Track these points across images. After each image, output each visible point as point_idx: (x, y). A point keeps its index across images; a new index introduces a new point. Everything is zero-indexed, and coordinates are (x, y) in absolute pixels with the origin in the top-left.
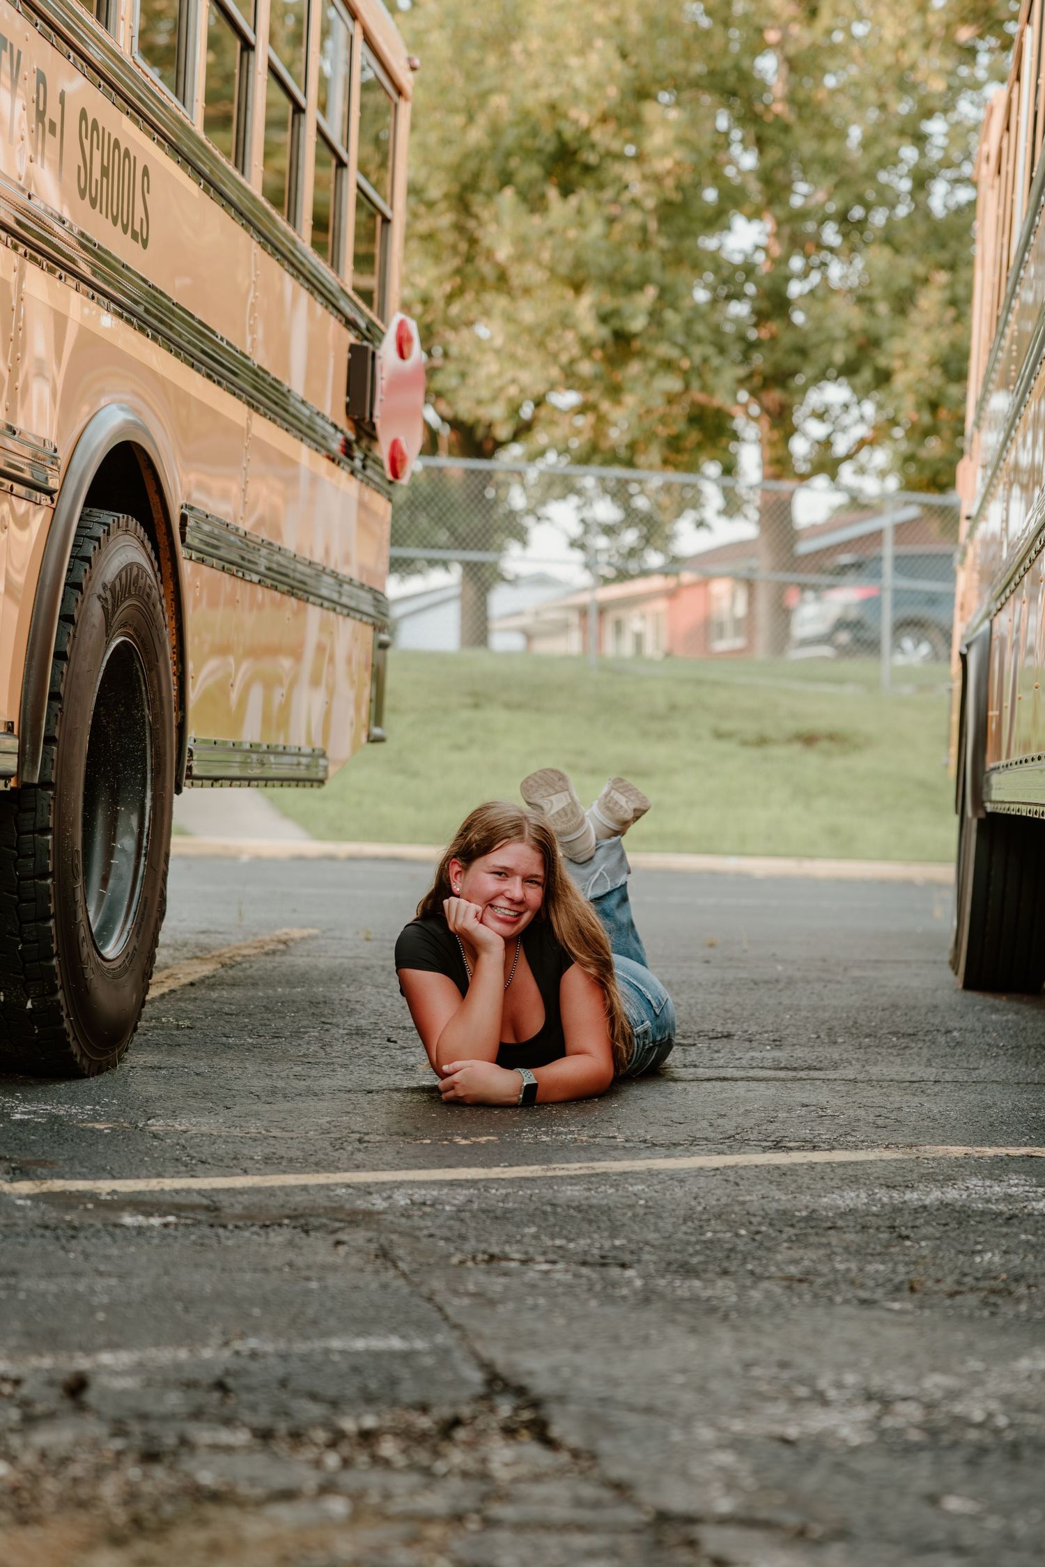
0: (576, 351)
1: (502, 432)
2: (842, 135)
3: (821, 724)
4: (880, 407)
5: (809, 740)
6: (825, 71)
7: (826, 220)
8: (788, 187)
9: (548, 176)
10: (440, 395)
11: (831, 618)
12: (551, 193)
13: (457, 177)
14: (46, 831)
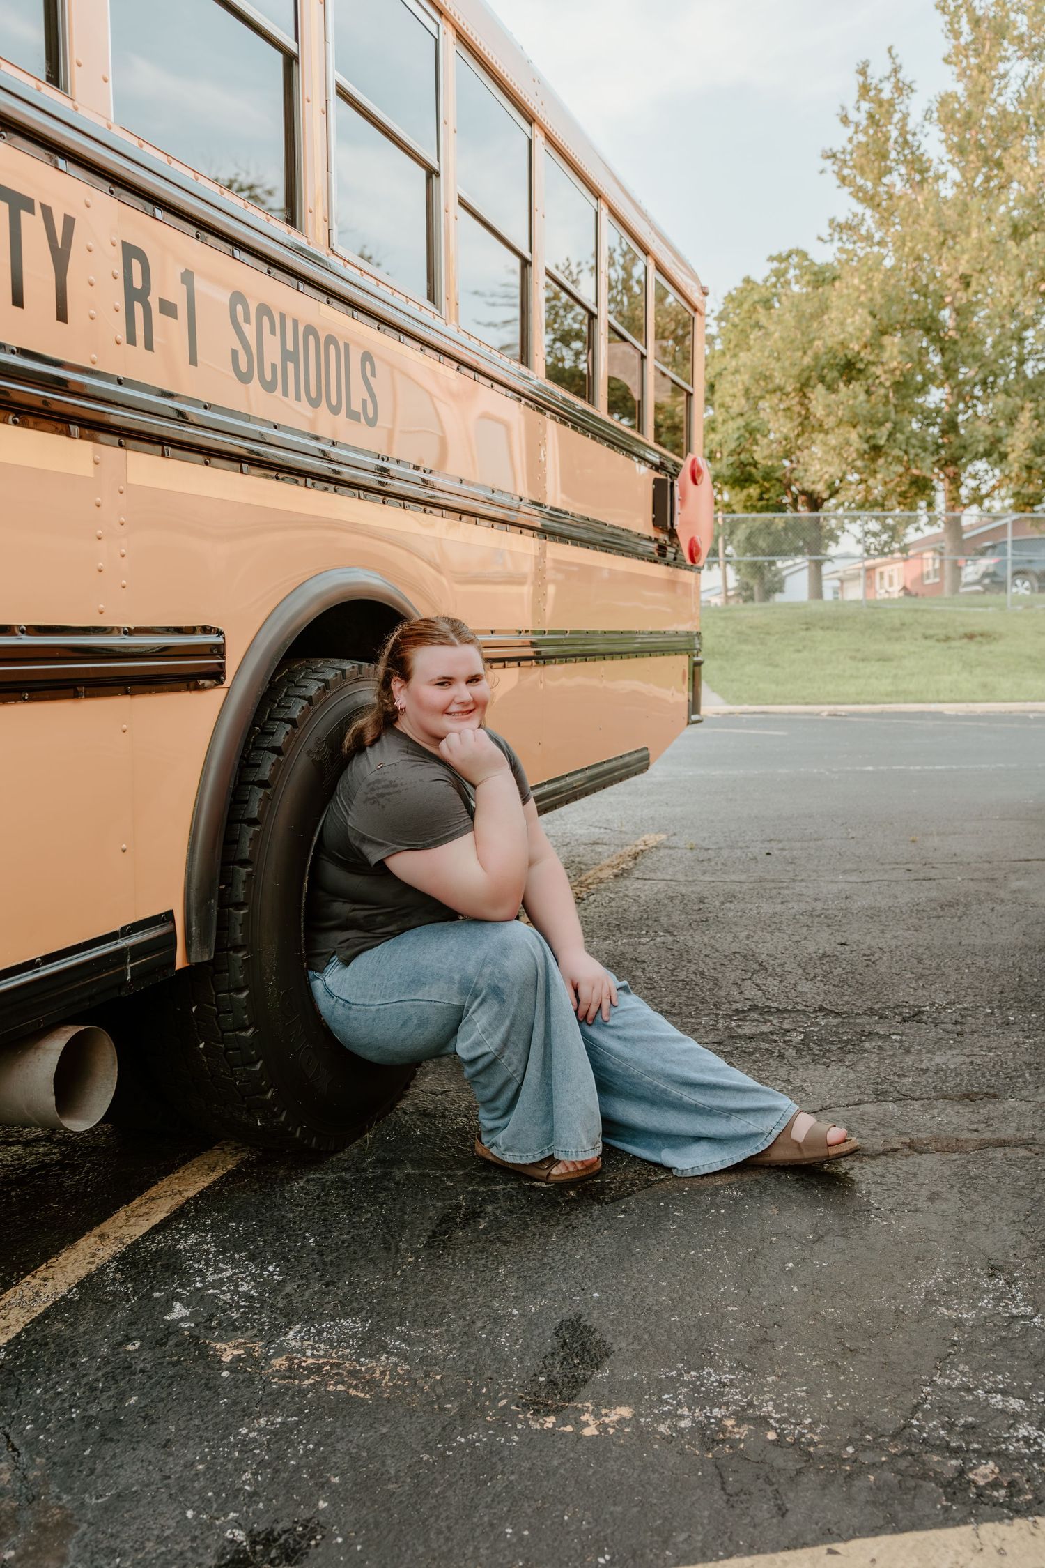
0: (854, 455)
1: (825, 495)
2: (983, 342)
3: (977, 629)
4: (1002, 471)
5: (971, 637)
6: (974, 313)
7: (975, 384)
8: (957, 371)
9: (841, 376)
10: (796, 480)
11: (980, 573)
12: (841, 385)
13: (799, 381)
14: (240, 990)
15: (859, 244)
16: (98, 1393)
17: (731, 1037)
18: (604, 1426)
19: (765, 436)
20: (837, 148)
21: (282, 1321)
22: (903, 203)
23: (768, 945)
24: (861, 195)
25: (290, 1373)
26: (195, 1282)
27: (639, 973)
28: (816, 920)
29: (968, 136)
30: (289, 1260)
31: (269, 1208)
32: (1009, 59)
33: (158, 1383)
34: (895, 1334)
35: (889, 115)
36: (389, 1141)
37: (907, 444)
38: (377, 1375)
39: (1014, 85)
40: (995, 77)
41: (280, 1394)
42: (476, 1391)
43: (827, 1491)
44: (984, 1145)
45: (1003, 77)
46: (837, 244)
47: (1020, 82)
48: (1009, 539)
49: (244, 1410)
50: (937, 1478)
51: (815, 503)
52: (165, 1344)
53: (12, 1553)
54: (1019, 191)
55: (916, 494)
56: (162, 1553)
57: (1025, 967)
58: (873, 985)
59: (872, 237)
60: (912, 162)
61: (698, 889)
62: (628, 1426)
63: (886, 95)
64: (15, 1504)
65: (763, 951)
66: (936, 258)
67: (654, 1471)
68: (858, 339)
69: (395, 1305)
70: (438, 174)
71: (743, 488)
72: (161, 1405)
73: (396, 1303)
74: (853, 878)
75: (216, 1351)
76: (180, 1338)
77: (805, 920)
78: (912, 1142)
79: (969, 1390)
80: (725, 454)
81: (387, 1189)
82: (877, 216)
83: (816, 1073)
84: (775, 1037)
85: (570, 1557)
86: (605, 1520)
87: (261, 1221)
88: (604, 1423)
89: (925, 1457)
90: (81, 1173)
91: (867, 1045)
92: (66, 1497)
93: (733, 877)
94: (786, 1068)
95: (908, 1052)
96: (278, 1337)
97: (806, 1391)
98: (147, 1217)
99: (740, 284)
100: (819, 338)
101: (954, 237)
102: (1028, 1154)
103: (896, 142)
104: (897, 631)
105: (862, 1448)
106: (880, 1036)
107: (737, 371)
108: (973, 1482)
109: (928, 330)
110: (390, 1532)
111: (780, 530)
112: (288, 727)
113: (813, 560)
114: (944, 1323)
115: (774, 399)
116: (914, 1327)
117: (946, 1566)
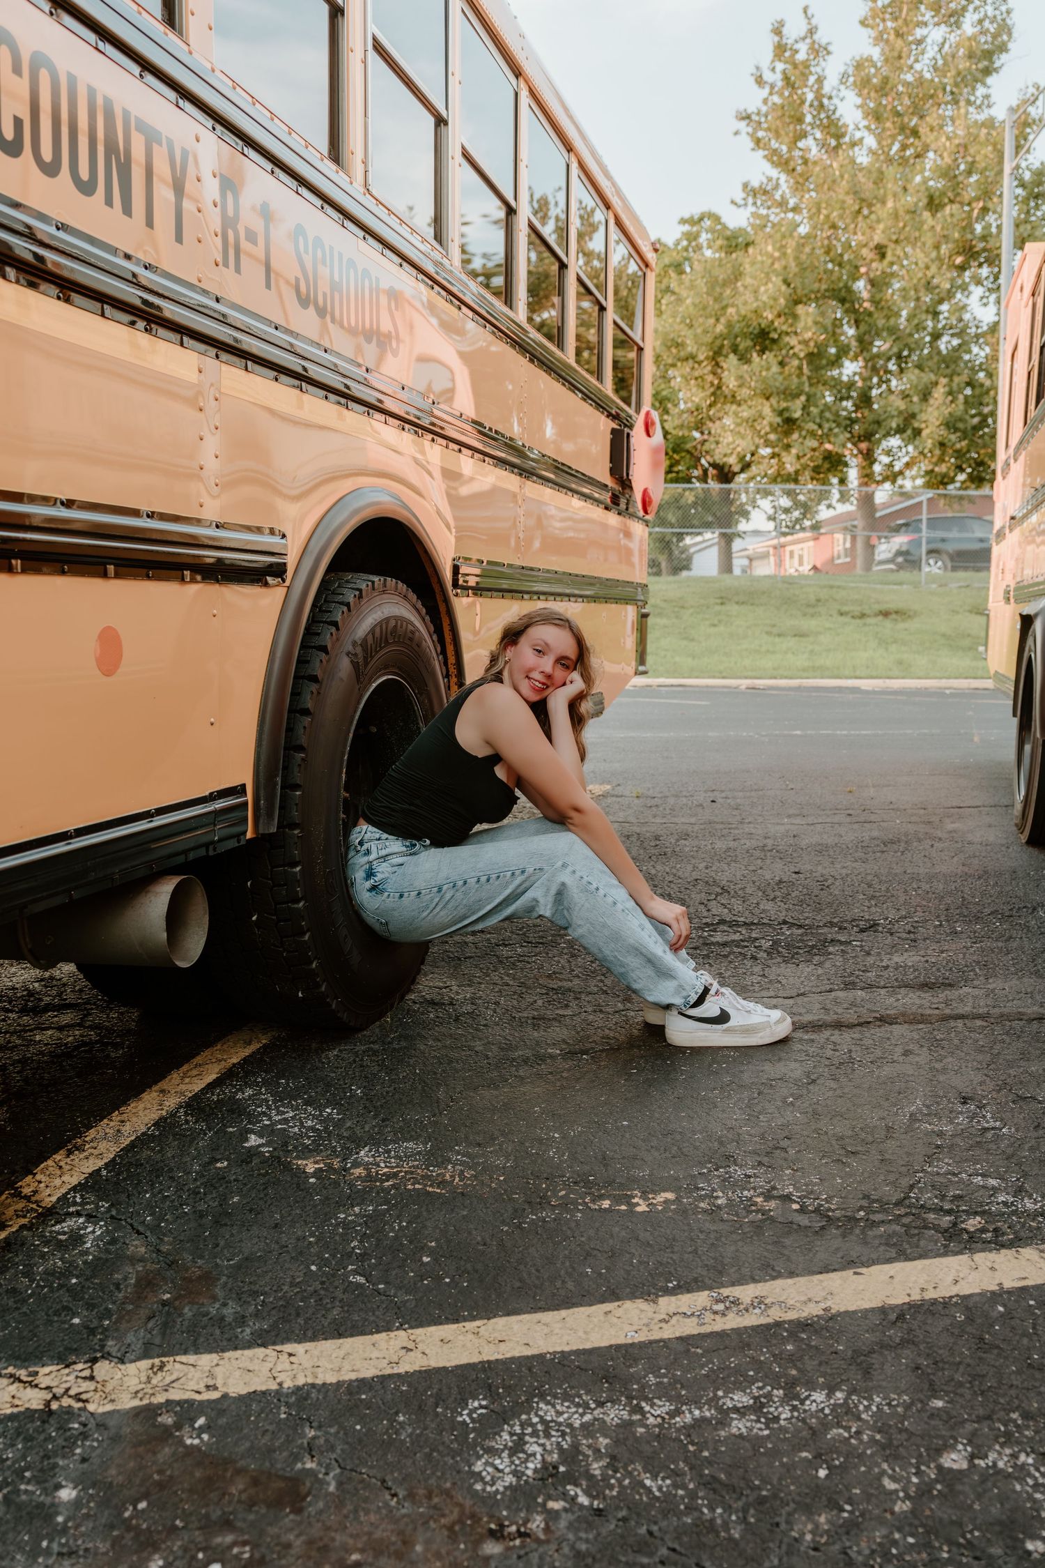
0: (768, 429)
1: (736, 468)
2: (898, 315)
3: (892, 606)
4: (916, 447)
5: (886, 614)
6: (888, 285)
7: (889, 359)
8: (871, 343)
9: (755, 345)
10: (707, 453)
11: (894, 551)
12: (755, 355)
13: (711, 349)
14: (295, 865)
15: (773, 210)
16: (201, 1195)
18: (652, 1205)
19: (676, 405)
20: (752, 109)
21: (351, 1145)
22: (818, 169)
23: (725, 874)
24: (775, 158)
25: (370, 1178)
26: (263, 1120)
28: (769, 854)
29: (884, 102)
30: (342, 1105)
31: (311, 1070)
32: (926, 24)
33: (253, 1188)
34: (888, 1142)
35: (805, 76)
36: (407, 1023)
37: (821, 417)
38: (448, 1177)
39: (931, 52)
40: (911, 43)
41: (366, 1191)
42: (537, 1187)
43: (846, 1239)
44: (946, 1018)
45: (919, 42)
46: (751, 209)
47: (936, 48)
48: (924, 517)
49: (337, 1203)
50: (936, 1228)
51: (725, 475)
52: (250, 1162)
53: (168, 1296)
54: (935, 161)
55: (828, 470)
56: (298, 1292)
57: (967, 890)
58: (830, 904)
59: (787, 202)
60: (828, 126)
61: (653, 829)
62: (673, 1204)
63: (801, 56)
64: (156, 1266)
65: (723, 878)
66: (853, 226)
67: (701, 1232)
68: (772, 307)
69: (448, 1133)
70: (446, 123)
72: (261, 1202)
74: (798, 821)
75: (298, 1165)
76: (262, 1157)
77: (758, 854)
78: (882, 1016)
79: (954, 1174)
81: (416, 1056)
82: (792, 181)
83: (789, 970)
84: (746, 944)
85: (644, 1285)
86: (666, 1261)
87: (307, 1079)
88: (652, 1203)
89: (925, 1216)
91: (831, 949)
92: (200, 1261)
93: (683, 820)
94: (760, 966)
95: (868, 954)
96: (351, 1155)
97: (819, 1179)
98: (199, 1077)
100: (733, 306)
101: (870, 205)
102: (985, 1024)
103: (811, 106)
104: (812, 607)
105: (869, 1210)
106: (841, 943)
108: (965, 1229)
109: (843, 301)
110: (488, 1274)
111: (690, 502)
112: (333, 630)
113: (723, 535)
114: (927, 1134)
115: (686, 368)
116: (904, 1136)
117: (950, 1279)
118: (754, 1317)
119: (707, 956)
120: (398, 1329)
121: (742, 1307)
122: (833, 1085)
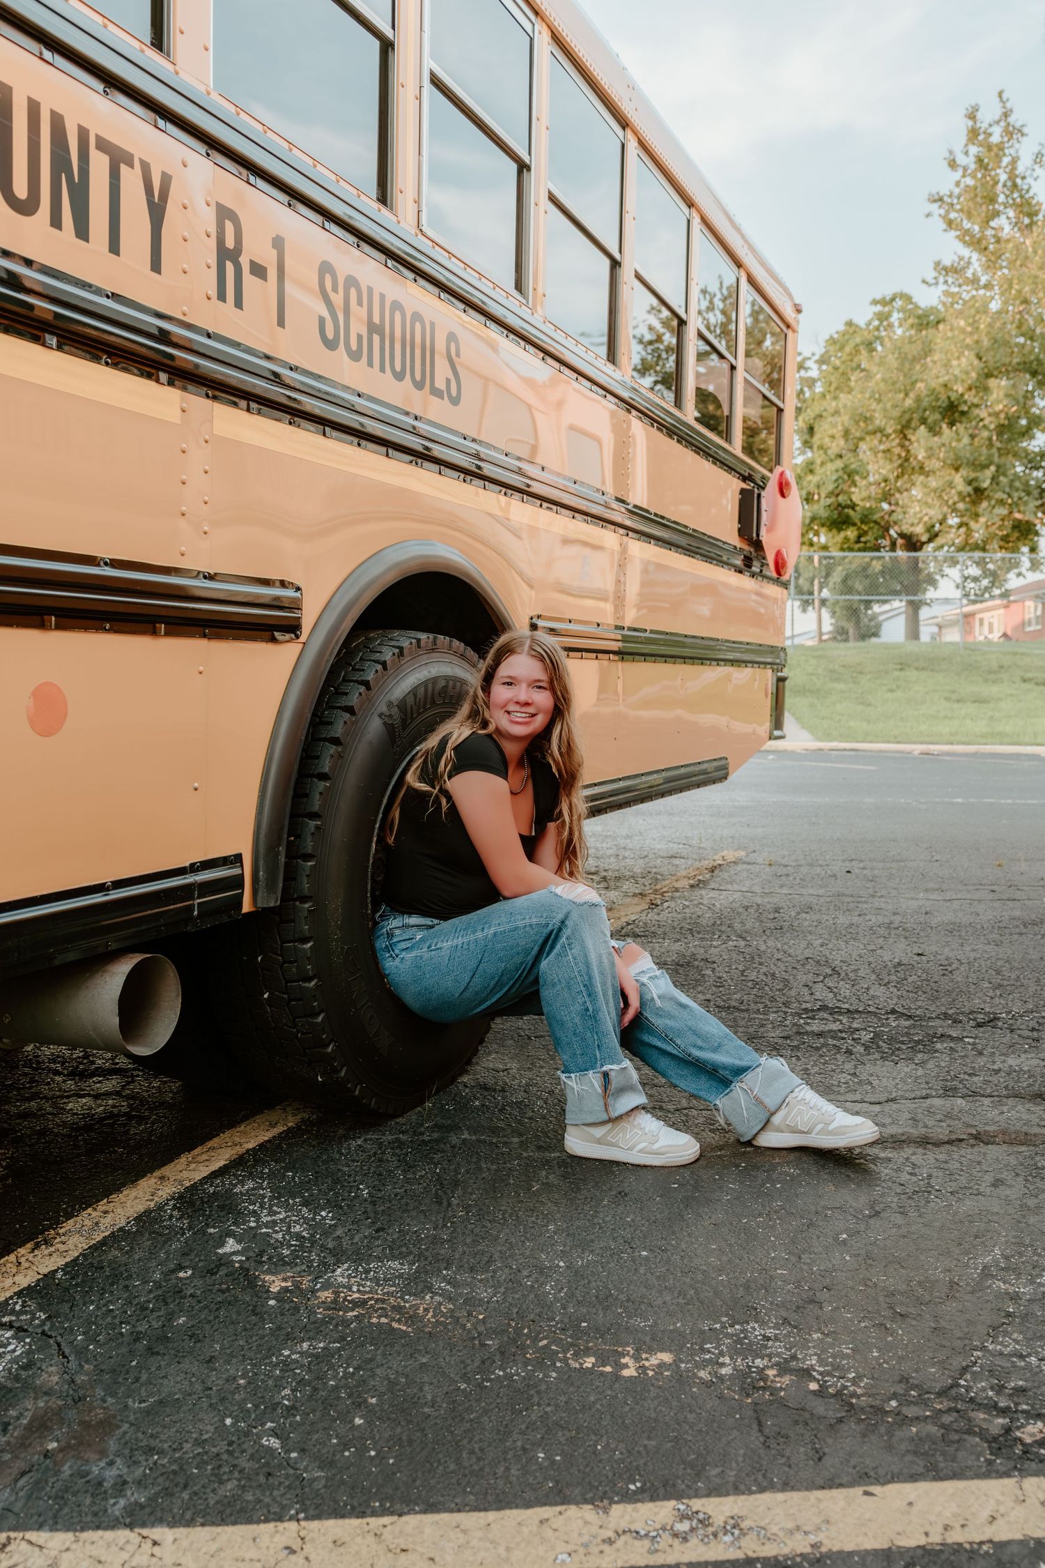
0: (956, 498)
1: (924, 538)
9: (944, 418)
10: (895, 523)
12: (944, 426)
13: (900, 423)
14: (305, 940)
15: (964, 287)
16: (148, 1312)
17: (798, 1033)
18: (643, 1369)
19: (864, 478)
20: (944, 191)
21: (331, 1260)
22: (1010, 245)
23: (840, 953)
24: (967, 238)
25: (335, 1305)
26: (249, 1221)
27: (709, 972)
28: (894, 932)
30: (341, 1208)
31: (325, 1162)
33: (206, 1307)
34: (948, 1303)
35: (998, 158)
36: (449, 1110)
37: (1011, 486)
38: (421, 1311)
41: (324, 1322)
42: (518, 1331)
43: (866, 1440)
46: (942, 287)
49: (288, 1334)
50: (983, 1434)
51: (913, 544)
52: (216, 1273)
53: (55, 1445)
55: (1018, 539)
56: (199, 1454)
58: (949, 992)
59: (979, 280)
60: (1021, 205)
61: (775, 900)
62: (668, 1370)
63: (995, 139)
64: (60, 1403)
65: (836, 958)
67: (691, 1412)
68: (963, 381)
69: (443, 1252)
70: (529, 168)
71: (840, 530)
72: (207, 1327)
73: (444, 1251)
74: (935, 896)
75: (264, 1281)
76: (231, 1269)
77: (882, 931)
78: (979, 1133)
79: (1022, 1357)
80: (823, 495)
81: (443, 1151)
82: (984, 259)
83: (884, 1069)
84: (844, 1035)
85: (600, 1483)
86: (639, 1452)
87: (317, 1172)
88: (643, 1366)
89: (972, 1414)
90: (147, 1123)
91: (938, 1046)
92: (110, 1400)
93: (811, 891)
94: (853, 1063)
95: (981, 1053)
96: (326, 1272)
97: (852, 1349)
98: (207, 1163)
99: (842, 328)
100: (922, 381)
103: (1005, 185)
104: (994, 673)
105: (904, 1400)
106: (952, 1038)
107: (836, 412)
108: (1020, 1439)
109: (1034, 373)
110: (423, 1449)
111: (877, 570)
112: (362, 689)
113: (910, 603)
114: (1000, 1295)
115: (874, 441)
116: (968, 1297)
117: (986, 1514)
118: (721, 1547)
119: (797, 1048)
120: (291, 1519)
121: (710, 1530)
122: (899, 1219)
